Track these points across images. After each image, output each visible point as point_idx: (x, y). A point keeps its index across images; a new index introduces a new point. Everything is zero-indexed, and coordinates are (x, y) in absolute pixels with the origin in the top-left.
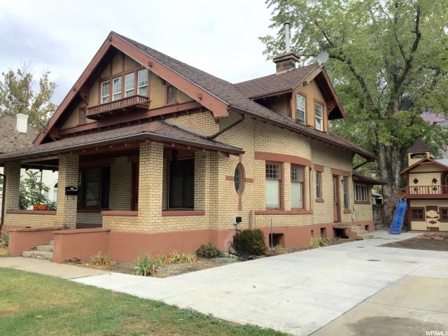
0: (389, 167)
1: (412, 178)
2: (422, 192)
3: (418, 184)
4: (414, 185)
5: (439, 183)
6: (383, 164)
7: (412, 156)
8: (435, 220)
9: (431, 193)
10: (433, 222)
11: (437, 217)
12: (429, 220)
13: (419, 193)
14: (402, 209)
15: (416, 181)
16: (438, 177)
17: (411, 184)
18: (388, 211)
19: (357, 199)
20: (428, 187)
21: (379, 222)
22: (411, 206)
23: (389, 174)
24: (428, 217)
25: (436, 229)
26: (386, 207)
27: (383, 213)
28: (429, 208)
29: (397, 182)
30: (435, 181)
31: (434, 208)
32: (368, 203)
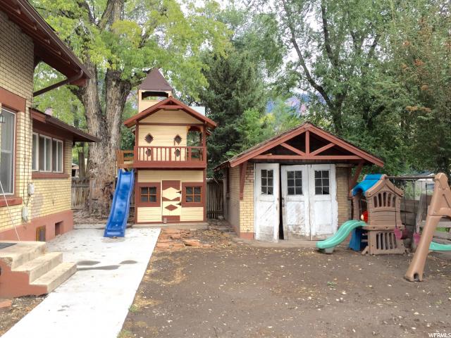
0: (101, 115)
1: (143, 132)
2: (160, 156)
3: (153, 144)
4: (146, 144)
5: (184, 143)
6: (93, 110)
7: (145, 95)
8: (174, 204)
9: (173, 159)
10: (171, 208)
11: (177, 199)
12: (166, 204)
13: (155, 159)
15: (149, 138)
16: (183, 132)
17: (142, 142)
18: (96, 188)
19: (41, 167)
20: (170, 148)
21: (79, 207)
22: (140, 180)
23: (101, 125)
24: (165, 199)
25: (176, 219)
26: (93, 182)
27: (86, 194)
28: (167, 185)
29: (113, 141)
30: (178, 139)
31: (175, 184)
32: (63, 176)
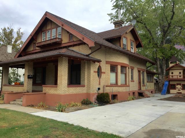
0: (161, 67)
1: (171, 72)
2: (175, 77)
3: (173, 74)
4: (172, 75)
5: (182, 74)
6: (159, 66)
7: (171, 63)
8: (180, 89)
9: (178, 78)
11: (181, 88)
13: (174, 78)
14: (166, 85)
16: (182, 71)
17: (170, 74)
19: (148, 80)
20: (177, 75)
21: (157, 90)
22: (170, 83)
23: (161, 70)
24: (177, 88)
25: (181, 93)
26: (160, 84)
27: (158, 86)
28: (178, 84)
29: (164, 74)
30: (180, 73)
31: (180, 84)
32: (152, 82)
